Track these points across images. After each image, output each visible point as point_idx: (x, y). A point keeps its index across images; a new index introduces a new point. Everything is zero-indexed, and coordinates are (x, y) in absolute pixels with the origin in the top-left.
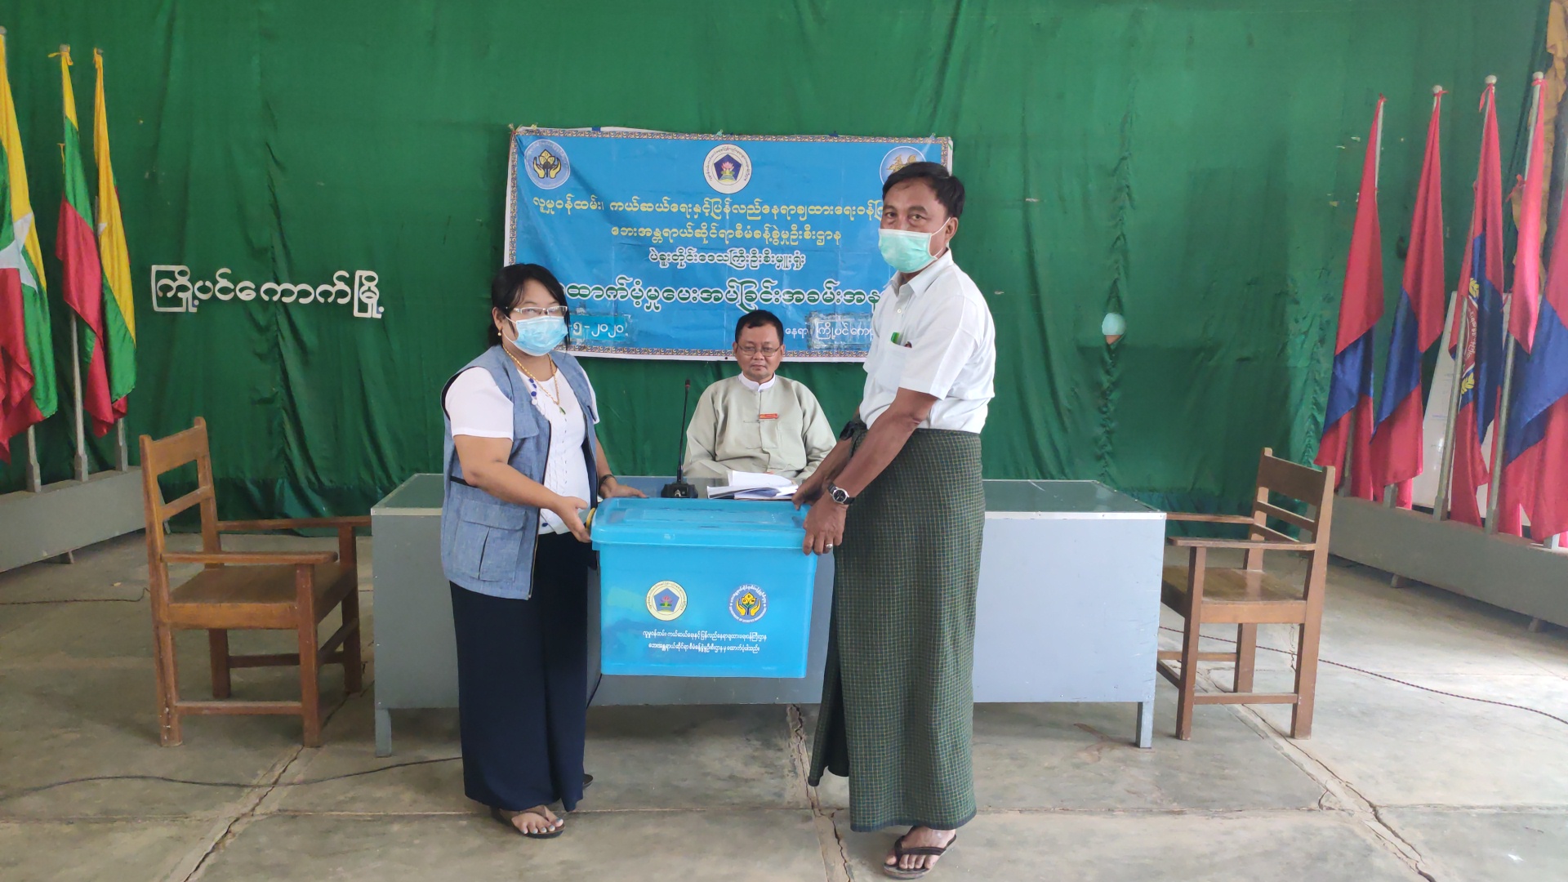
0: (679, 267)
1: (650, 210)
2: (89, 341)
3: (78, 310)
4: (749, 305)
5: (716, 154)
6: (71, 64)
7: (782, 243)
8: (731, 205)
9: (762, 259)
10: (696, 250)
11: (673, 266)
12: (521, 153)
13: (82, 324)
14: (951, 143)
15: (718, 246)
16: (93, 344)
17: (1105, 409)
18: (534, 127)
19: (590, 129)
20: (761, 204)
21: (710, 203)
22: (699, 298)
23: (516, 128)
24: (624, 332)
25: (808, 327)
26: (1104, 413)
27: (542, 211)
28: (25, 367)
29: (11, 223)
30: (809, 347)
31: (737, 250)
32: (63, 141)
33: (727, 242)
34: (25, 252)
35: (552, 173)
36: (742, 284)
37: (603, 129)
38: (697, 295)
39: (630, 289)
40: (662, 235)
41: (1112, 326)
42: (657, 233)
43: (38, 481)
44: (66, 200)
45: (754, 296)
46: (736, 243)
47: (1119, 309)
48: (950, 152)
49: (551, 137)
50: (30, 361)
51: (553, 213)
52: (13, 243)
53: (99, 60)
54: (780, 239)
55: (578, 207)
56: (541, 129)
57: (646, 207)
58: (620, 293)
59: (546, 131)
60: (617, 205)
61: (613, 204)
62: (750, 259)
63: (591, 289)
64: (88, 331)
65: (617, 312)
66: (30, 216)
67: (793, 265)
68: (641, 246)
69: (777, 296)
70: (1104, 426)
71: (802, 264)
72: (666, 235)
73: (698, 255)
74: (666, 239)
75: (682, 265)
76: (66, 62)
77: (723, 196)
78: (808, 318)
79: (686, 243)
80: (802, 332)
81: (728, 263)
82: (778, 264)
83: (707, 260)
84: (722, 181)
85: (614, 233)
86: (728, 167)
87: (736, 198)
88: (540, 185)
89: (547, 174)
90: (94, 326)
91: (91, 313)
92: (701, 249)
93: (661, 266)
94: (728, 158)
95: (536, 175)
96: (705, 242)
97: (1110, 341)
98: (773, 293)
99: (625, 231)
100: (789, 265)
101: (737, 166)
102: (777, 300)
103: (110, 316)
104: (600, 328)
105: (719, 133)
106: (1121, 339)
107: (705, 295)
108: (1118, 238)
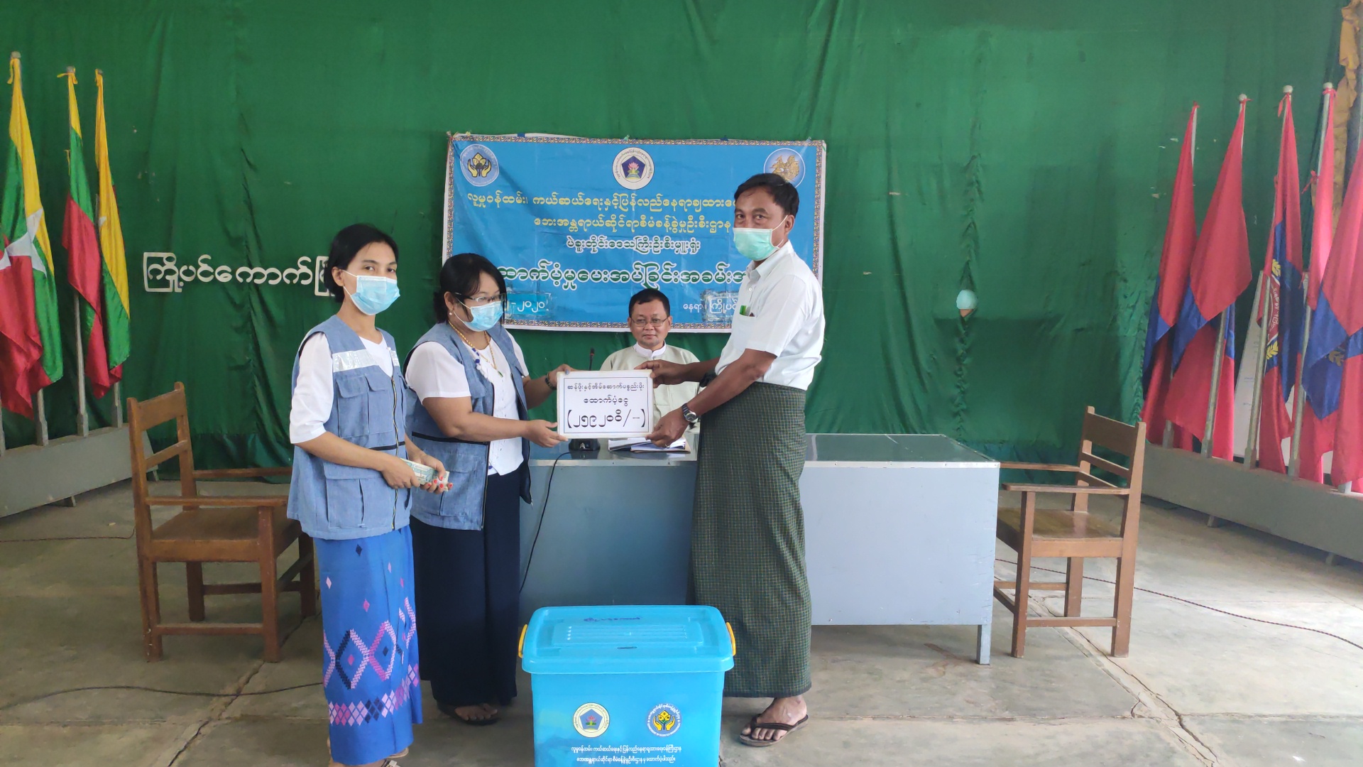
0: (592, 252)
1: (568, 204)
2: (89, 318)
3: (81, 291)
4: (652, 284)
5: (624, 156)
6: (76, 83)
7: (680, 231)
8: (636, 200)
9: (663, 245)
10: (606, 237)
11: (587, 251)
12: (457, 156)
13: (83, 301)
14: (825, 145)
15: (625, 234)
16: (92, 319)
17: (959, 373)
18: (468, 134)
19: (516, 135)
20: (662, 199)
21: (618, 198)
22: (609, 279)
23: (453, 134)
24: (545, 308)
26: (960, 376)
27: (475, 205)
28: (36, 339)
29: (24, 218)
30: (704, 320)
31: (642, 237)
32: (69, 148)
33: (633, 231)
34: (36, 242)
35: (484, 173)
36: (646, 266)
37: (527, 135)
38: (608, 276)
39: (551, 271)
40: (577, 224)
41: (965, 301)
42: (573, 223)
43: (45, 436)
44: (72, 198)
45: (656, 276)
46: (641, 231)
47: (971, 287)
48: (824, 154)
49: (484, 142)
50: (40, 333)
51: (484, 206)
52: (27, 233)
53: (100, 80)
54: (679, 228)
55: (505, 202)
56: (475, 136)
57: (563, 201)
58: (542, 274)
59: (478, 137)
60: (538, 200)
61: (535, 199)
62: (652, 245)
63: (517, 271)
64: (89, 309)
65: (539, 292)
66: (41, 212)
67: (689, 250)
68: (560, 234)
69: (676, 277)
70: (958, 387)
71: (698, 249)
72: (581, 225)
73: (609, 242)
74: (581, 229)
75: (595, 250)
76: (72, 82)
77: (630, 191)
78: (703, 295)
79: (598, 231)
80: (698, 307)
81: (634, 249)
82: (677, 249)
83: (616, 246)
84: (629, 179)
85: (537, 224)
86: (634, 166)
87: (641, 193)
88: (473, 183)
89: (479, 174)
90: (94, 305)
91: (92, 293)
92: (611, 236)
93: (576, 251)
94: (634, 159)
95: (470, 174)
96: (614, 231)
97: (964, 314)
98: (673, 274)
99: (546, 222)
100: (686, 249)
101: (641, 166)
102: (676, 280)
103: (109, 295)
104: (525, 304)
105: (626, 138)
106: (973, 311)
107: (614, 276)
108: (969, 226)
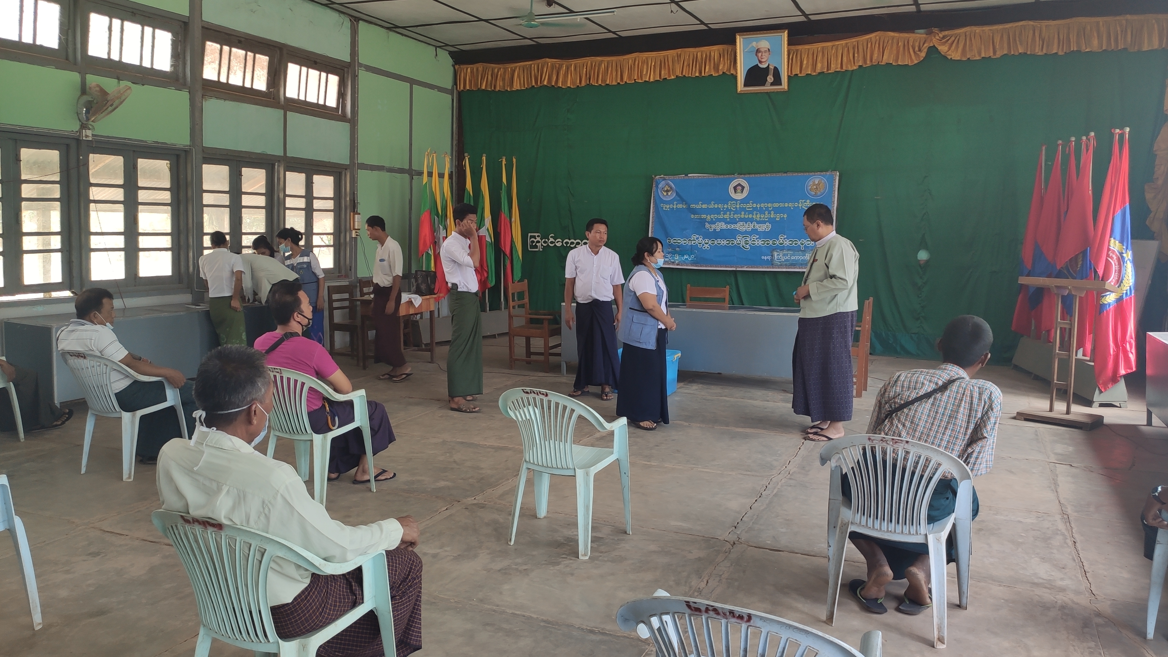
0: (717, 231)
1: (706, 207)
2: (506, 261)
3: (503, 249)
4: (746, 246)
5: (734, 183)
7: (761, 219)
8: (740, 204)
9: (752, 226)
10: (724, 223)
11: (715, 230)
12: (657, 186)
13: (505, 254)
14: (838, 174)
15: (734, 221)
16: (508, 262)
18: (662, 176)
19: (684, 175)
20: (753, 203)
21: (731, 204)
22: (725, 244)
23: (655, 176)
24: (694, 258)
25: (772, 256)
26: (920, 297)
27: (664, 209)
28: (486, 269)
29: (484, 220)
31: (742, 223)
32: (502, 190)
33: (737, 220)
34: (488, 229)
35: (669, 193)
36: (743, 237)
37: (689, 175)
38: (724, 242)
39: (698, 240)
40: (710, 218)
41: (923, 255)
42: (708, 217)
43: (488, 309)
44: (502, 211)
45: (748, 242)
46: (741, 220)
47: (926, 248)
48: (837, 178)
49: (669, 180)
50: (488, 266)
51: (669, 210)
52: (485, 226)
53: (514, 160)
55: (678, 207)
56: (665, 176)
57: (704, 206)
58: (693, 242)
59: (667, 177)
60: (693, 206)
61: (691, 205)
62: (747, 227)
63: (682, 240)
64: (506, 257)
65: (690, 250)
66: (490, 217)
67: (765, 229)
68: (703, 222)
69: (758, 242)
70: (920, 304)
71: (770, 228)
72: (712, 217)
73: (725, 225)
74: (712, 219)
76: (504, 163)
79: (720, 220)
80: (769, 258)
81: (737, 229)
82: (759, 228)
83: (729, 228)
84: (737, 194)
85: (692, 217)
86: (739, 188)
87: (743, 201)
88: (664, 199)
89: (667, 194)
90: (508, 256)
91: (508, 252)
92: (727, 223)
93: (710, 230)
94: (739, 185)
95: (663, 195)
96: (728, 220)
97: (922, 263)
98: (756, 241)
99: (696, 216)
101: (743, 188)
102: (758, 244)
103: (514, 253)
104: (685, 256)
105: (736, 174)
106: (927, 262)
107: (727, 242)
108: (925, 214)
